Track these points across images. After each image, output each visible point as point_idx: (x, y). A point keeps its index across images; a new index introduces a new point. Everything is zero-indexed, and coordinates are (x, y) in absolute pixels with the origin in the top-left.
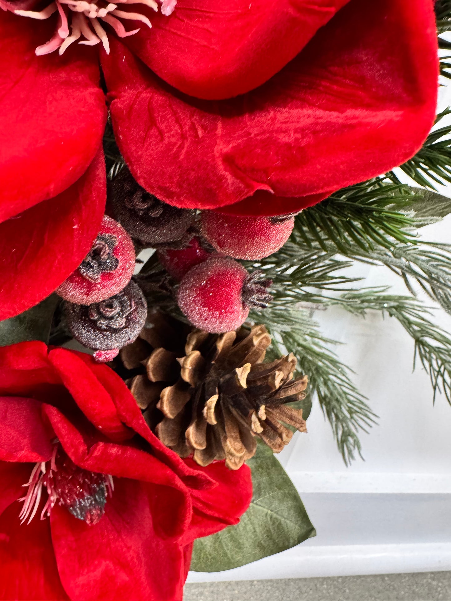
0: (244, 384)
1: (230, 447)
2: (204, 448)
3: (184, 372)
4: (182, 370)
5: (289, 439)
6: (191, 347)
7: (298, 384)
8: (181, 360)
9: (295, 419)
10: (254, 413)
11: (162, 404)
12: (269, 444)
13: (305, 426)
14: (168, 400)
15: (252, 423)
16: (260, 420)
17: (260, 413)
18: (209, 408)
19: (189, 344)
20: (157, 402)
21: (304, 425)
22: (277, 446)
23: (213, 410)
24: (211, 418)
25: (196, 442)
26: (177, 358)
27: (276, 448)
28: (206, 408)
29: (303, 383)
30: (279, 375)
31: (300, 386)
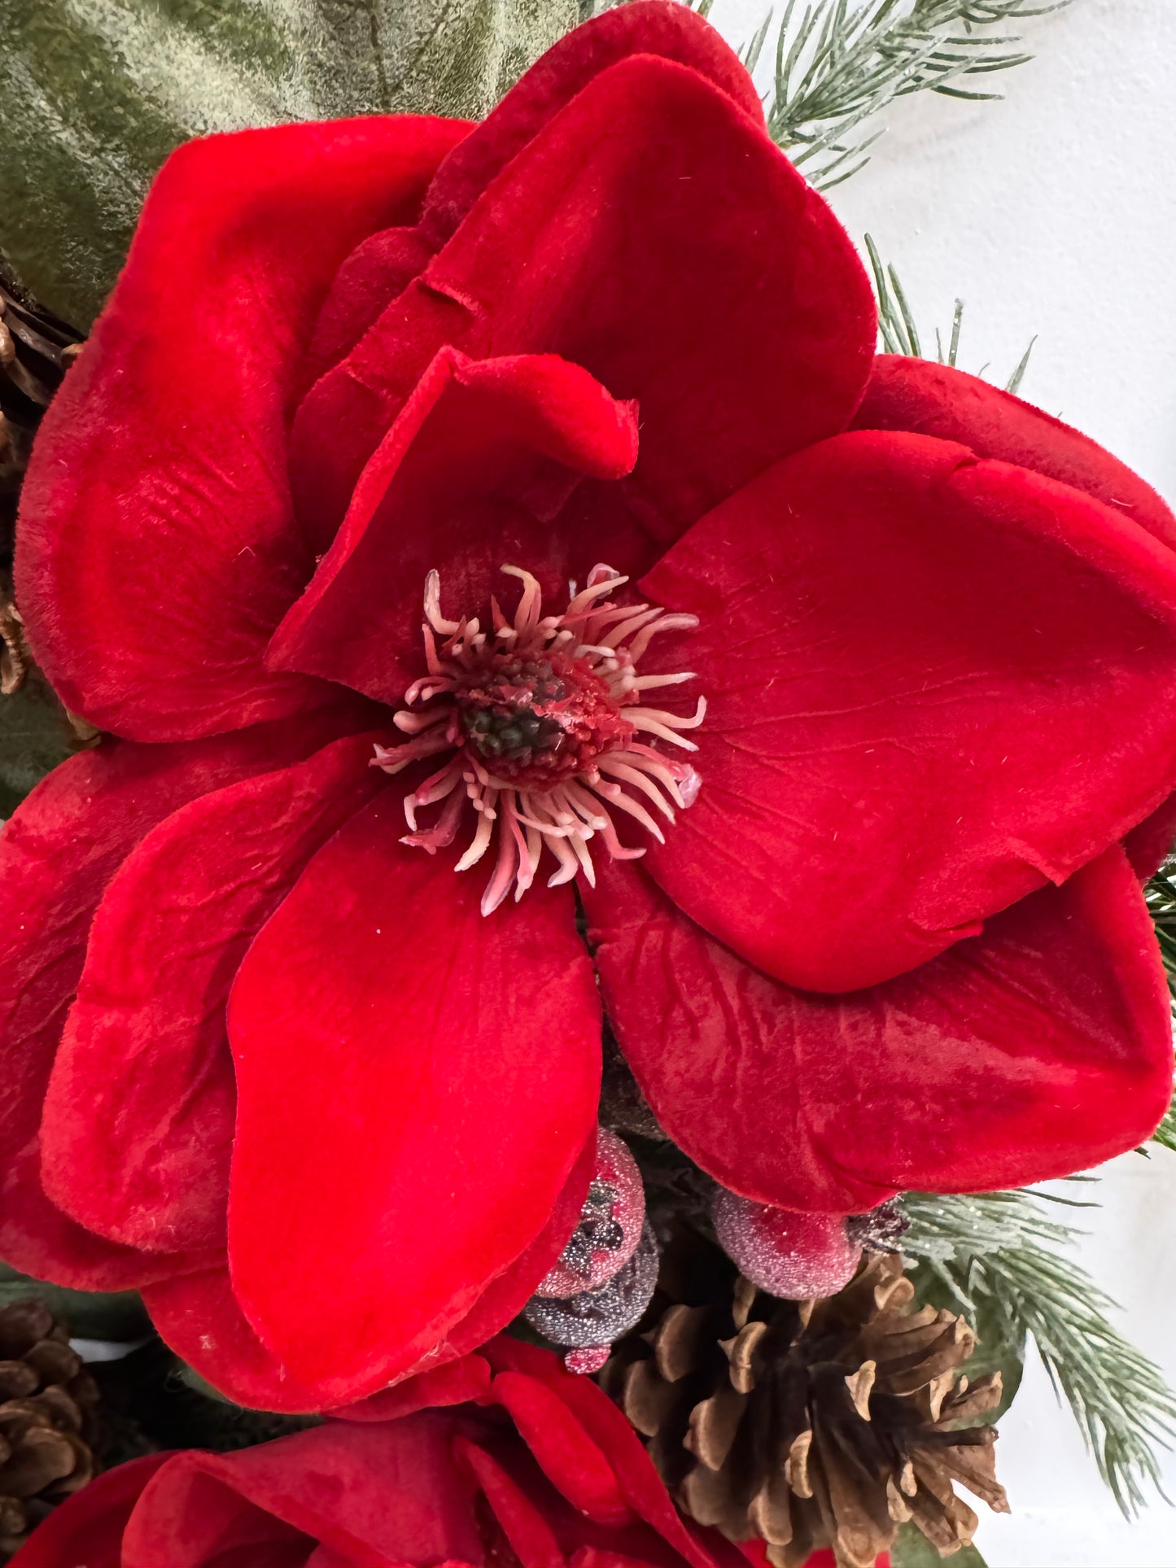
0: (863, 1411)
1: (845, 1550)
2: (788, 1541)
3: (738, 1374)
4: (731, 1369)
5: (969, 1533)
6: (745, 1312)
7: (982, 1393)
8: (729, 1346)
9: (980, 1481)
10: (891, 1477)
11: (694, 1439)
12: (927, 1534)
13: (1004, 1497)
14: (705, 1428)
15: (889, 1502)
16: (905, 1496)
17: (903, 1482)
18: (795, 1465)
19: (740, 1303)
20: (684, 1435)
21: (1000, 1496)
22: (947, 1538)
23: (803, 1469)
24: (801, 1486)
25: (772, 1531)
26: (719, 1341)
27: (943, 1544)
28: (788, 1463)
29: (992, 1391)
30: (937, 1388)
31: (987, 1396)
